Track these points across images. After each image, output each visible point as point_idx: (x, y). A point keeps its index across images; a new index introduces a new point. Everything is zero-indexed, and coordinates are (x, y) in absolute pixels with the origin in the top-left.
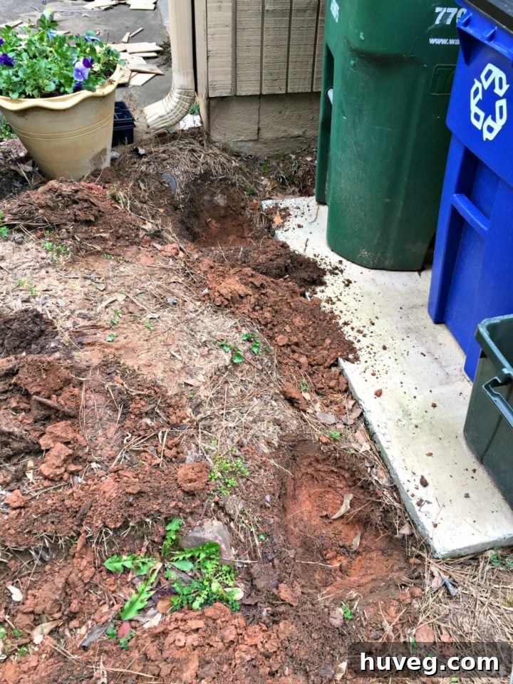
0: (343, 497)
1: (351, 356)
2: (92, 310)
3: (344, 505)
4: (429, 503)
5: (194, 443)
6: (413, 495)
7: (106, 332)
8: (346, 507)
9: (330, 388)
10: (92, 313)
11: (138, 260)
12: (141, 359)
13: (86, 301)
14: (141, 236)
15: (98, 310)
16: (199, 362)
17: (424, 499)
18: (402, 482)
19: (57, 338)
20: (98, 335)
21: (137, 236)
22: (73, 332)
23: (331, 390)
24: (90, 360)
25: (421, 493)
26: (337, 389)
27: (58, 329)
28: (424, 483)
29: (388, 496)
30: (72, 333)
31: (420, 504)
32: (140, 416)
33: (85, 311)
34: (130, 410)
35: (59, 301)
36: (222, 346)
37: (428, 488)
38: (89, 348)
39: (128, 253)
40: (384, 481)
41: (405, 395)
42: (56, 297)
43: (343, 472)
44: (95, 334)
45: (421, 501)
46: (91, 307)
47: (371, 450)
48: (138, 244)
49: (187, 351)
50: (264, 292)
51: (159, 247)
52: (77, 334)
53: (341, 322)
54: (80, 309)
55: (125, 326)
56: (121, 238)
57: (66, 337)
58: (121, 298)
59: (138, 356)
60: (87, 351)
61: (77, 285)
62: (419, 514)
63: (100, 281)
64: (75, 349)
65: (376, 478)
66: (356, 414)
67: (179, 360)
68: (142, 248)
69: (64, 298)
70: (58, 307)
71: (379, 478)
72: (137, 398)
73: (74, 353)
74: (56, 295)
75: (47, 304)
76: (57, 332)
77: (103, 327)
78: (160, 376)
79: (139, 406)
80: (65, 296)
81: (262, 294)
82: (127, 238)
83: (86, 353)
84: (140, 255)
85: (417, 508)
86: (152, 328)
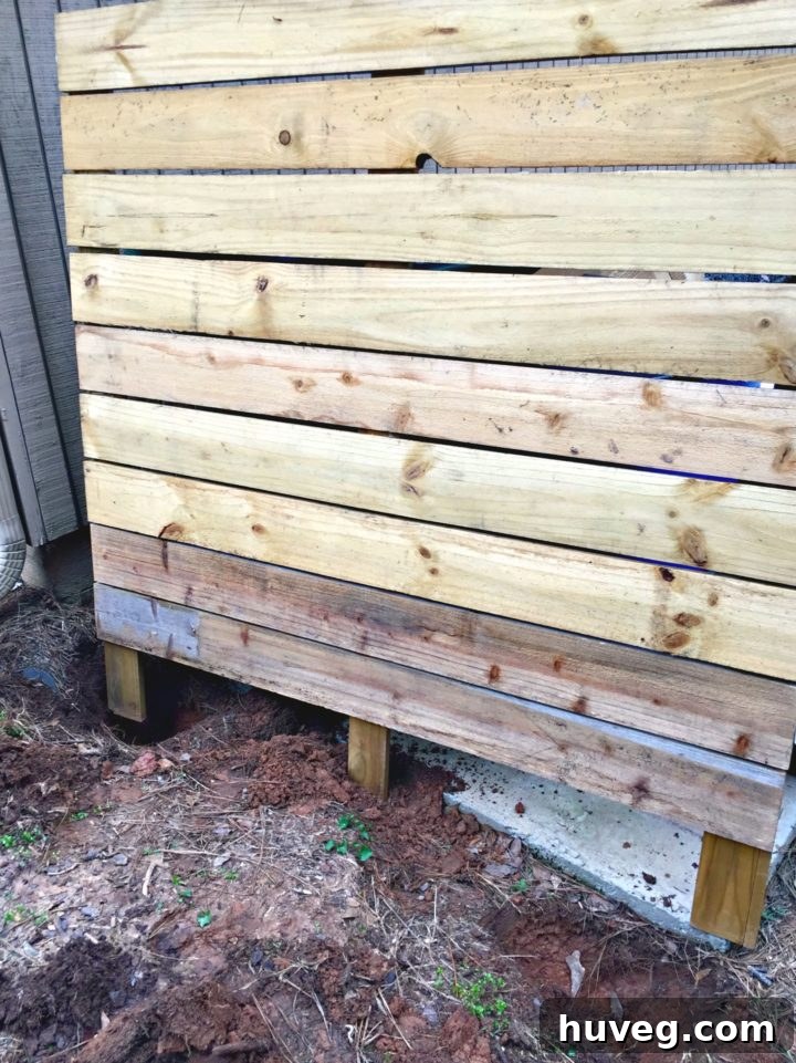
0: (565, 962)
1: (454, 784)
2: (137, 898)
3: (574, 973)
4: (673, 897)
5: (418, 989)
6: (653, 899)
7: (188, 915)
8: (579, 972)
9: (462, 834)
10: (141, 902)
11: (118, 800)
12: (269, 922)
13: (120, 890)
14: (95, 766)
15: (145, 891)
16: (333, 885)
17: (667, 895)
18: (630, 893)
19: (135, 962)
20: (182, 926)
21: (90, 767)
22: (148, 941)
23: (465, 837)
24: (207, 963)
25: (657, 892)
26: (470, 832)
27: (124, 950)
28: (650, 880)
29: (622, 920)
30: (149, 944)
31: (668, 904)
32: (341, 994)
33: (129, 906)
34: (326, 992)
35: (85, 910)
36: (333, 849)
37: (658, 882)
38: (188, 950)
39: (95, 797)
40: (605, 907)
41: (545, 796)
42: (76, 908)
43: (550, 929)
44: (177, 927)
45: (665, 899)
46: (132, 895)
47: (563, 880)
48: (98, 779)
49: (308, 879)
50: (313, 757)
51: (126, 769)
52: (154, 942)
53: (405, 750)
54: (121, 906)
55: (201, 893)
56: (75, 782)
57: (147, 955)
58: (157, 860)
59: (261, 919)
60: (189, 955)
61: (85, 876)
62: (674, 915)
63: (111, 853)
64: (171, 963)
65: (595, 909)
66: (516, 849)
67: (310, 896)
68: (107, 783)
69: (90, 904)
70: (91, 920)
71: (598, 907)
72: (323, 970)
73: (176, 969)
74: (74, 905)
75: (72, 926)
76: (126, 954)
77: (180, 911)
78: (312, 928)
79: (332, 980)
80: (88, 899)
81: (311, 761)
82: (82, 777)
83: (191, 959)
84: (114, 792)
85: (668, 910)
86: (237, 876)
